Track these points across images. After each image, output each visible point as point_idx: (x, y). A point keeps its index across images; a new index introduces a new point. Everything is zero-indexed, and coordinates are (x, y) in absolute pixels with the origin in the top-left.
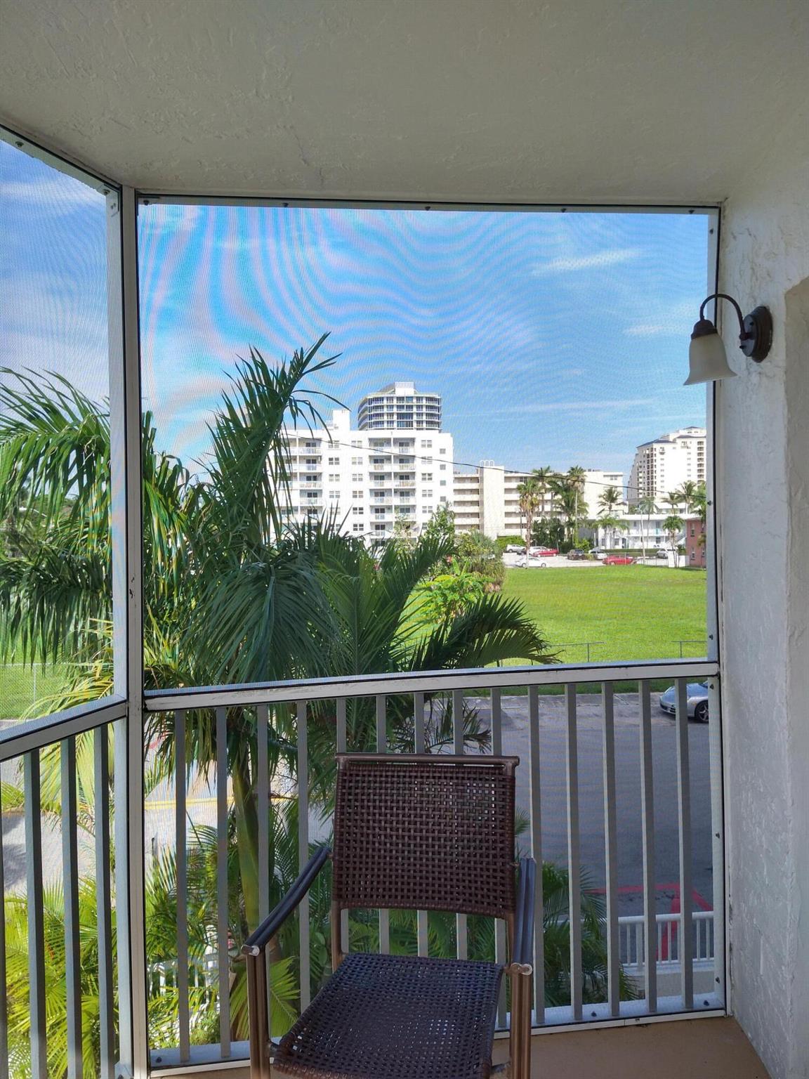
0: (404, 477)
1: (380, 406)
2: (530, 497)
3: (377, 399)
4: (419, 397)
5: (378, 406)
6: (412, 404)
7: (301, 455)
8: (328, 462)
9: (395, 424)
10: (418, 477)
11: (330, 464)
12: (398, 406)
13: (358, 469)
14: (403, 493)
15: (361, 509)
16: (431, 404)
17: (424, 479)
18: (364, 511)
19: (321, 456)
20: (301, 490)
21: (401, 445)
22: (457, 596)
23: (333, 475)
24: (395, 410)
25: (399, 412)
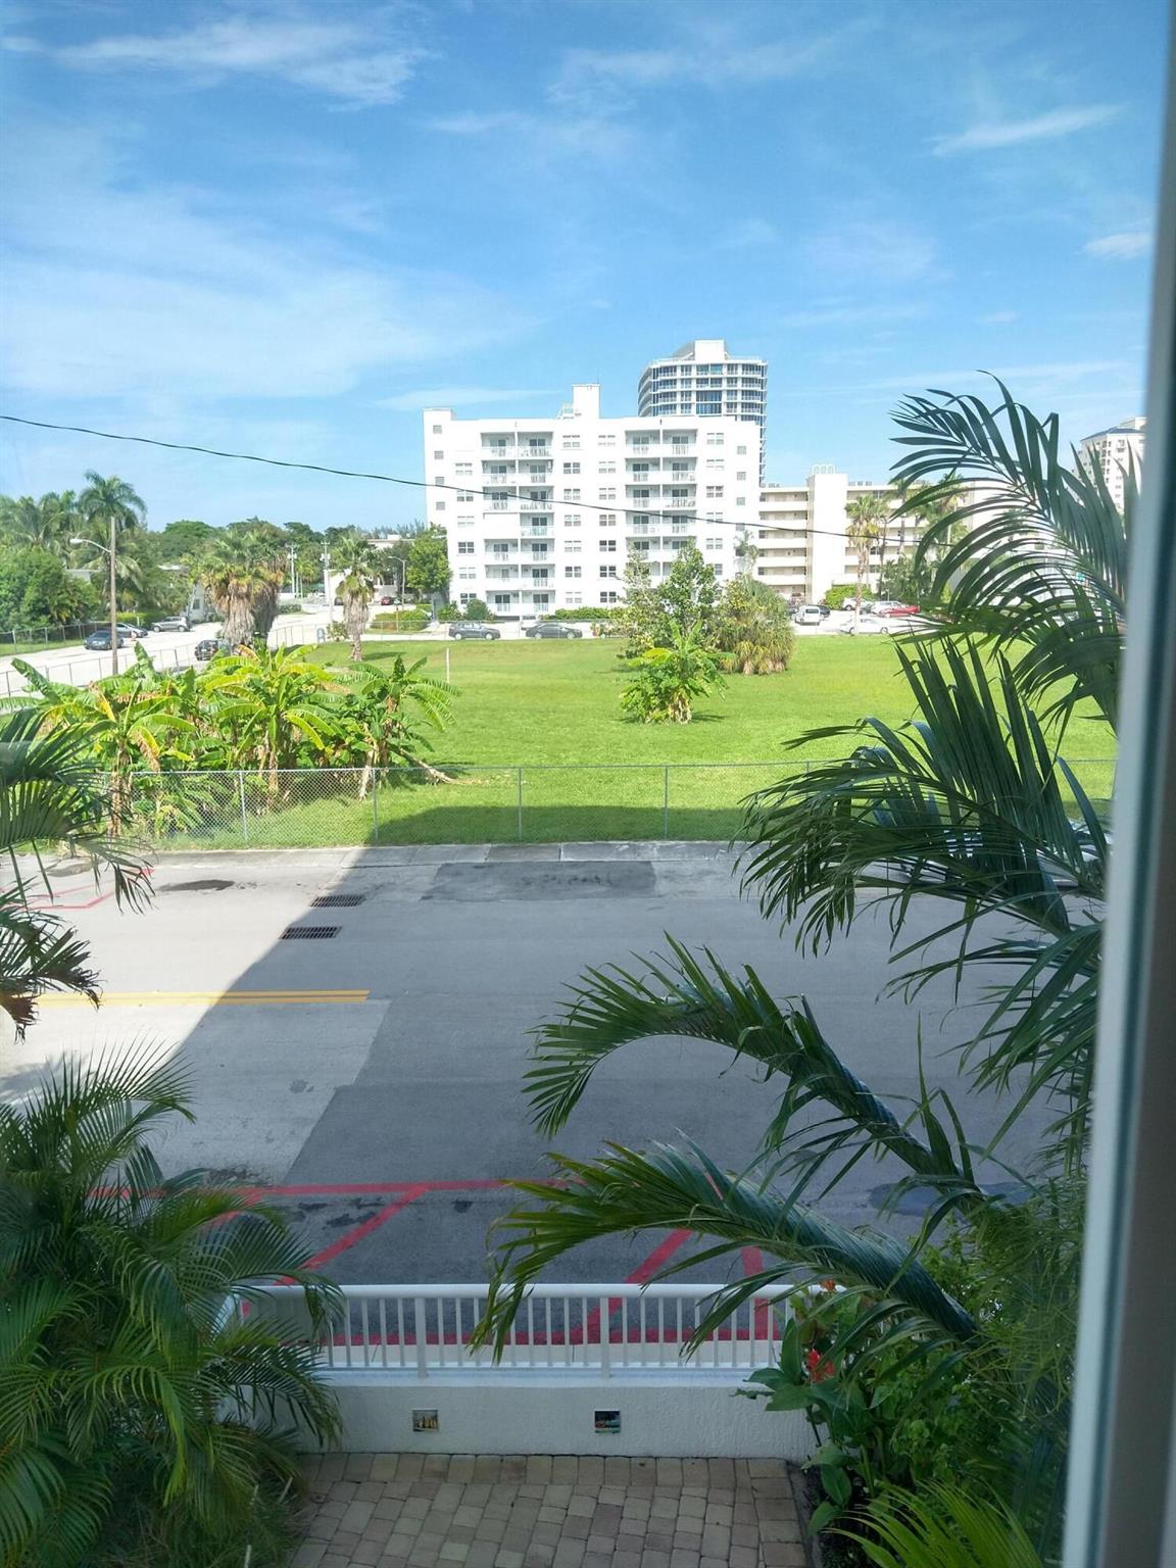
0: (678, 492)
1: (671, 380)
2: (865, 523)
3: (666, 369)
4: (732, 365)
5: (667, 381)
6: (720, 376)
7: (521, 458)
8: (562, 468)
9: (694, 408)
10: (701, 491)
11: (565, 472)
12: (698, 380)
13: (608, 480)
14: (677, 518)
15: (613, 543)
16: (750, 375)
17: (710, 495)
18: (617, 546)
19: (552, 461)
20: (522, 514)
21: (676, 441)
22: (675, 682)
23: (569, 490)
24: (694, 387)
25: (700, 389)
